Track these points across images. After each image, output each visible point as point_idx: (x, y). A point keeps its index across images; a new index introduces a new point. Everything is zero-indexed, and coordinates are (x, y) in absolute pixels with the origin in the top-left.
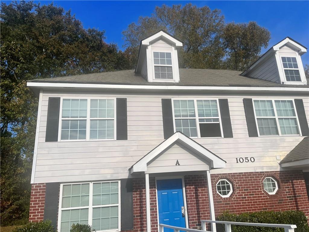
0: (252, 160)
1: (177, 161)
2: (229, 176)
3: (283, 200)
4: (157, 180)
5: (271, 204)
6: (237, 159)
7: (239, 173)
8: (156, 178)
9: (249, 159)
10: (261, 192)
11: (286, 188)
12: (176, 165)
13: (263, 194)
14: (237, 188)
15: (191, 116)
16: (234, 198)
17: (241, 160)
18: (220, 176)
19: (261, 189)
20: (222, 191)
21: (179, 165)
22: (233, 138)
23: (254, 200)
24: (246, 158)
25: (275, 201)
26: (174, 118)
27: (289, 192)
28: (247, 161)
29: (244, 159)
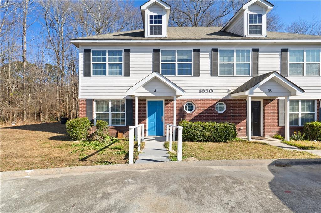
0: (211, 91)
1: (155, 90)
2: (194, 101)
3: (227, 117)
4: (148, 101)
5: (218, 118)
6: (200, 90)
7: (201, 99)
8: (147, 99)
9: (209, 90)
10: (213, 111)
11: (231, 109)
12: (154, 92)
13: (215, 112)
14: (198, 108)
15: (172, 61)
16: (195, 114)
17: (203, 91)
18: (187, 100)
19: (213, 109)
20: (188, 109)
21: (156, 92)
22: (200, 76)
23: (208, 115)
24: (206, 90)
25: (221, 117)
26: (161, 63)
27: (233, 112)
28: (207, 92)
29: (205, 90)
